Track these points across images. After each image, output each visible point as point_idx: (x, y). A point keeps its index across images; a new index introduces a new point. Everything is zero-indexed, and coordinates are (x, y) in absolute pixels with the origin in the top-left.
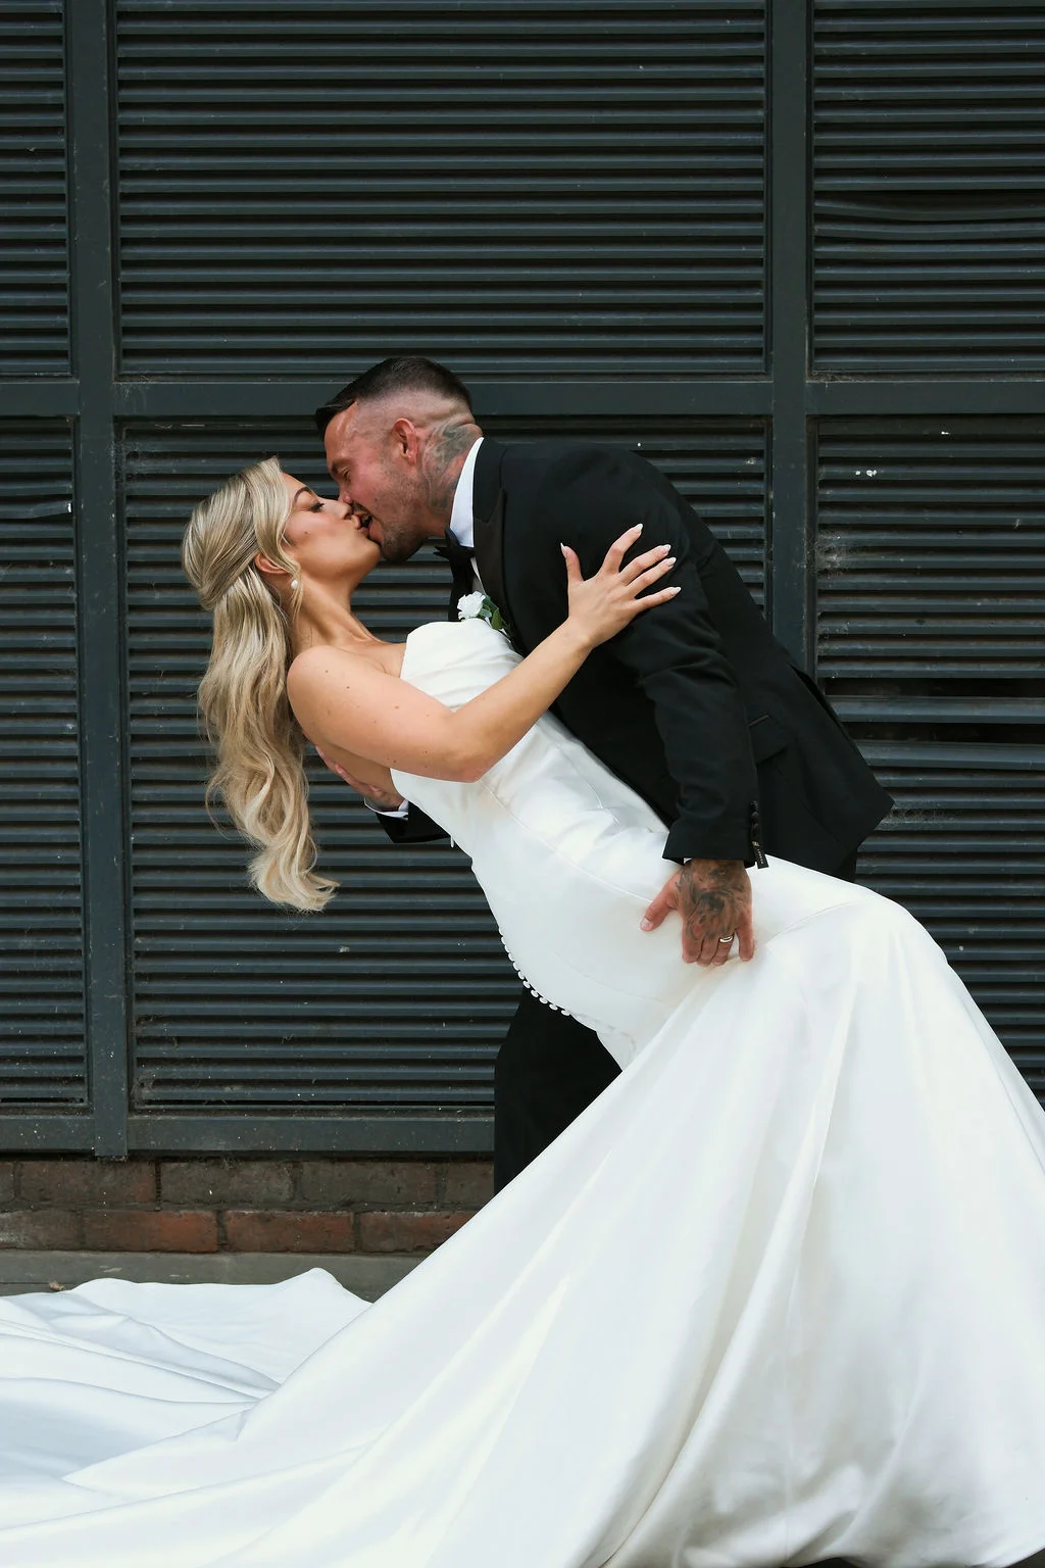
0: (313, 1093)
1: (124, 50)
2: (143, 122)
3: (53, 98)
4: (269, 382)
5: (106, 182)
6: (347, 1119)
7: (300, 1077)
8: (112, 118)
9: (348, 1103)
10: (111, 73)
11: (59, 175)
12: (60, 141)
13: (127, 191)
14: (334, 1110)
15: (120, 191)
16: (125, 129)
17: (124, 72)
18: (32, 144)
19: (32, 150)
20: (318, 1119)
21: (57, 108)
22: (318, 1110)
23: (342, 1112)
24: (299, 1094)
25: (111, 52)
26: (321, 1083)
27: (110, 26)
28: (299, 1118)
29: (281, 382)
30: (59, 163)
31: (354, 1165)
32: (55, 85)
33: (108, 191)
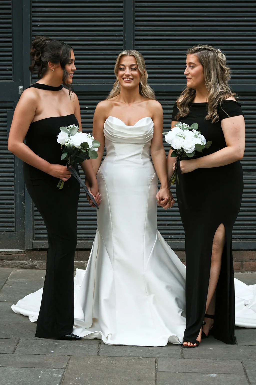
0: (173, 236)
1: (136, 14)
2: (140, 29)
3: (121, 24)
4: (166, 84)
5: (132, 42)
6: (180, 242)
7: (170, 233)
8: (134, 28)
9: (180, 238)
10: (134, 19)
11: (122, 40)
12: (122, 33)
13: (136, 44)
14: (178, 240)
15: (135, 44)
16: (136, 31)
17: (136, 18)
18: (116, 34)
19: (116, 35)
20: (174, 242)
21: (122, 26)
22: (174, 240)
23: (179, 240)
24: (170, 236)
25: (134, 14)
26: (174, 234)
27: (134, 9)
28: (169, 242)
29: (168, 84)
30: (122, 38)
31: (181, 251)
32: (121, 21)
33: (132, 44)
